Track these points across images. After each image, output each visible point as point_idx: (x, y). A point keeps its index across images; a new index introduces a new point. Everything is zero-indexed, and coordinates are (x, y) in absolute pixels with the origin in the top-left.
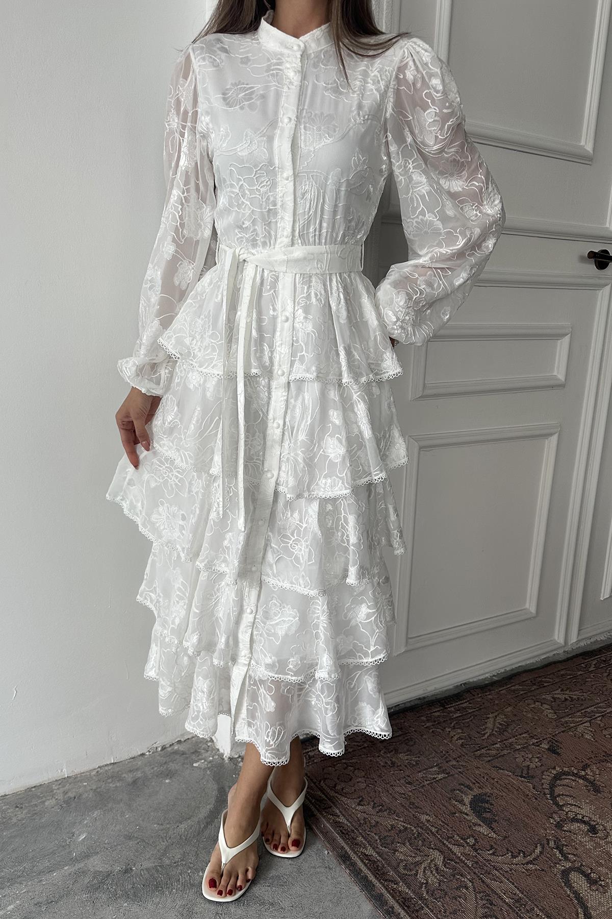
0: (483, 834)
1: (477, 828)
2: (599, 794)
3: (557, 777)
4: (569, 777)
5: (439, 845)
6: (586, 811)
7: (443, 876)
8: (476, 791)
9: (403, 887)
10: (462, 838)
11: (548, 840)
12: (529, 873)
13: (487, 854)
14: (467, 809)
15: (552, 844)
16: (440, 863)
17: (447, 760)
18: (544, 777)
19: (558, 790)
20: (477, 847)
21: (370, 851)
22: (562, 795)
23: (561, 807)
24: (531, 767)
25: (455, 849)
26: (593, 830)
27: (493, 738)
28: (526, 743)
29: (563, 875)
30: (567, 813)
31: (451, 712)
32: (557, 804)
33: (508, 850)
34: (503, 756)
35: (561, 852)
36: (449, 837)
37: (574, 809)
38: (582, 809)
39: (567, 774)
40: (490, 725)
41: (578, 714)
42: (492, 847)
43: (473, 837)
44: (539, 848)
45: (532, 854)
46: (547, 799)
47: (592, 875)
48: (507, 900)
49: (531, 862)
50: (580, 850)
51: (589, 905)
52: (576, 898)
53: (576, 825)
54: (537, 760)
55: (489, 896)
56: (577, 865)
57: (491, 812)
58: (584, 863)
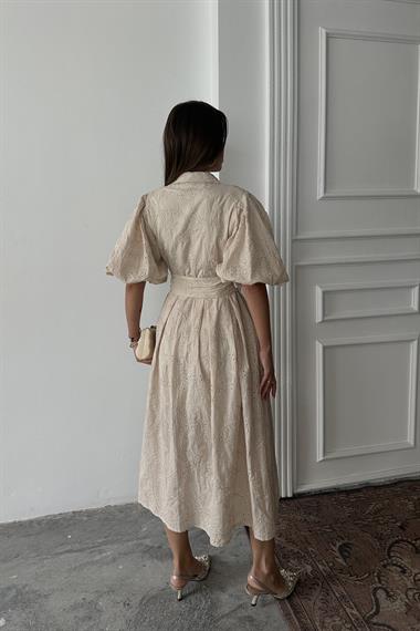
0: (339, 562)
1: (337, 559)
2: (417, 554)
4: (404, 543)
11: (374, 572)
12: (356, 585)
13: (337, 572)
14: (336, 549)
17: (337, 523)
18: (389, 540)
19: (393, 549)
22: (395, 551)
23: (390, 557)
24: (383, 534)
26: (404, 572)
27: (369, 515)
29: (374, 590)
30: (393, 561)
32: (389, 555)
34: (370, 526)
35: (379, 578)
36: (319, 561)
37: (398, 559)
38: (403, 560)
42: (341, 569)
44: (367, 575)
45: (361, 577)
46: (385, 552)
47: (391, 593)
48: (337, 595)
49: (359, 580)
50: (391, 579)
51: (381, 606)
52: (376, 601)
53: (395, 567)
54: (389, 531)
55: (328, 591)
56: (384, 586)
57: (349, 552)
58: (389, 586)
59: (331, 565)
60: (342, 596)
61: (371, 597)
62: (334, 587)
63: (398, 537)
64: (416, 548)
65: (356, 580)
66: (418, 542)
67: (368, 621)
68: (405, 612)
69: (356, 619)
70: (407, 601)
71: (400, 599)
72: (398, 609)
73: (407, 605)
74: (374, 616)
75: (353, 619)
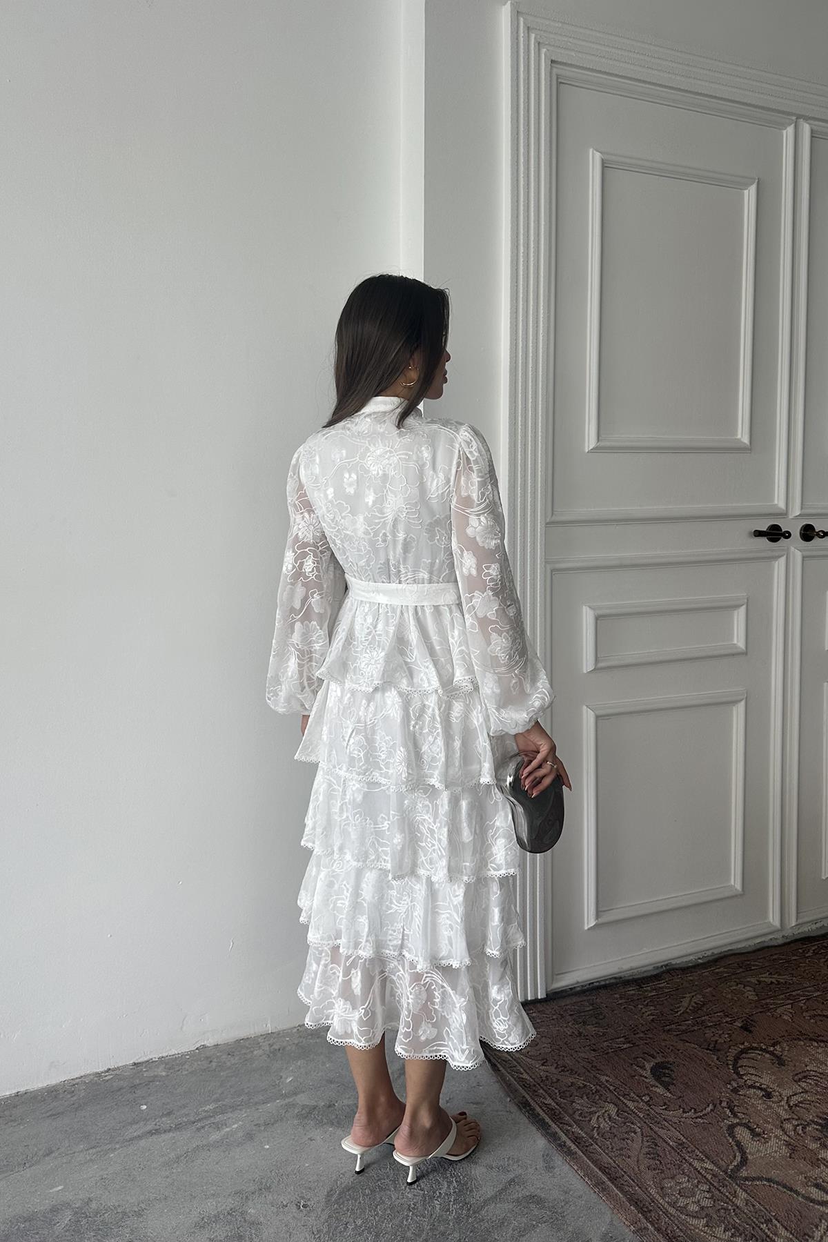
0: (659, 1093)
1: (653, 1089)
2: (783, 1067)
3: (742, 1052)
4: (756, 1052)
5: (615, 1100)
6: (766, 1080)
7: (615, 1123)
8: (659, 1060)
9: (576, 1129)
10: (638, 1096)
11: (721, 1102)
12: (697, 1125)
14: (648, 1073)
15: (724, 1104)
16: (613, 1110)
17: (636, 1032)
18: (730, 1050)
19: (740, 1063)
20: (651, 1103)
21: (549, 1101)
22: (745, 1066)
23: (741, 1076)
24: (719, 1042)
25: (630, 1104)
26: (768, 1096)
27: (686, 1015)
28: (720, 1021)
29: (729, 1128)
30: (746, 1081)
31: (646, 991)
32: (738, 1073)
33: (680, 1106)
36: (625, 1095)
37: (753, 1078)
38: (762, 1078)
39: (756, 1049)
40: (685, 1003)
41: (783, 996)
42: (665, 1104)
43: (648, 1095)
44: (711, 1107)
45: (702, 1111)
46: (729, 1069)
47: (757, 1129)
48: (671, 1144)
49: (700, 1117)
50: (751, 1110)
51: (748, 1151)
52: (737, 1146)
53: (752, 1091)
54: (727, 1036)
55: (655, 1139)
56: (744, 1121)
57: (670, 1076)
58: (751, 1121)
59: (646, 1098)
60: (681, 1145)
61: (728, 1141)
62: (661, 1132)
63: (743, 1044)
64: (778, 1058)
65: (696, 1118)
66: (778, 1048)
67: (733, 1176)
68: (788, 1155)
69: (713, 1175)
70: (787, 1139)
71: (776, 1136)
72: (776, 1152)
73: (788, 1144)
74: (741, 1168)
75: (709, 1177)
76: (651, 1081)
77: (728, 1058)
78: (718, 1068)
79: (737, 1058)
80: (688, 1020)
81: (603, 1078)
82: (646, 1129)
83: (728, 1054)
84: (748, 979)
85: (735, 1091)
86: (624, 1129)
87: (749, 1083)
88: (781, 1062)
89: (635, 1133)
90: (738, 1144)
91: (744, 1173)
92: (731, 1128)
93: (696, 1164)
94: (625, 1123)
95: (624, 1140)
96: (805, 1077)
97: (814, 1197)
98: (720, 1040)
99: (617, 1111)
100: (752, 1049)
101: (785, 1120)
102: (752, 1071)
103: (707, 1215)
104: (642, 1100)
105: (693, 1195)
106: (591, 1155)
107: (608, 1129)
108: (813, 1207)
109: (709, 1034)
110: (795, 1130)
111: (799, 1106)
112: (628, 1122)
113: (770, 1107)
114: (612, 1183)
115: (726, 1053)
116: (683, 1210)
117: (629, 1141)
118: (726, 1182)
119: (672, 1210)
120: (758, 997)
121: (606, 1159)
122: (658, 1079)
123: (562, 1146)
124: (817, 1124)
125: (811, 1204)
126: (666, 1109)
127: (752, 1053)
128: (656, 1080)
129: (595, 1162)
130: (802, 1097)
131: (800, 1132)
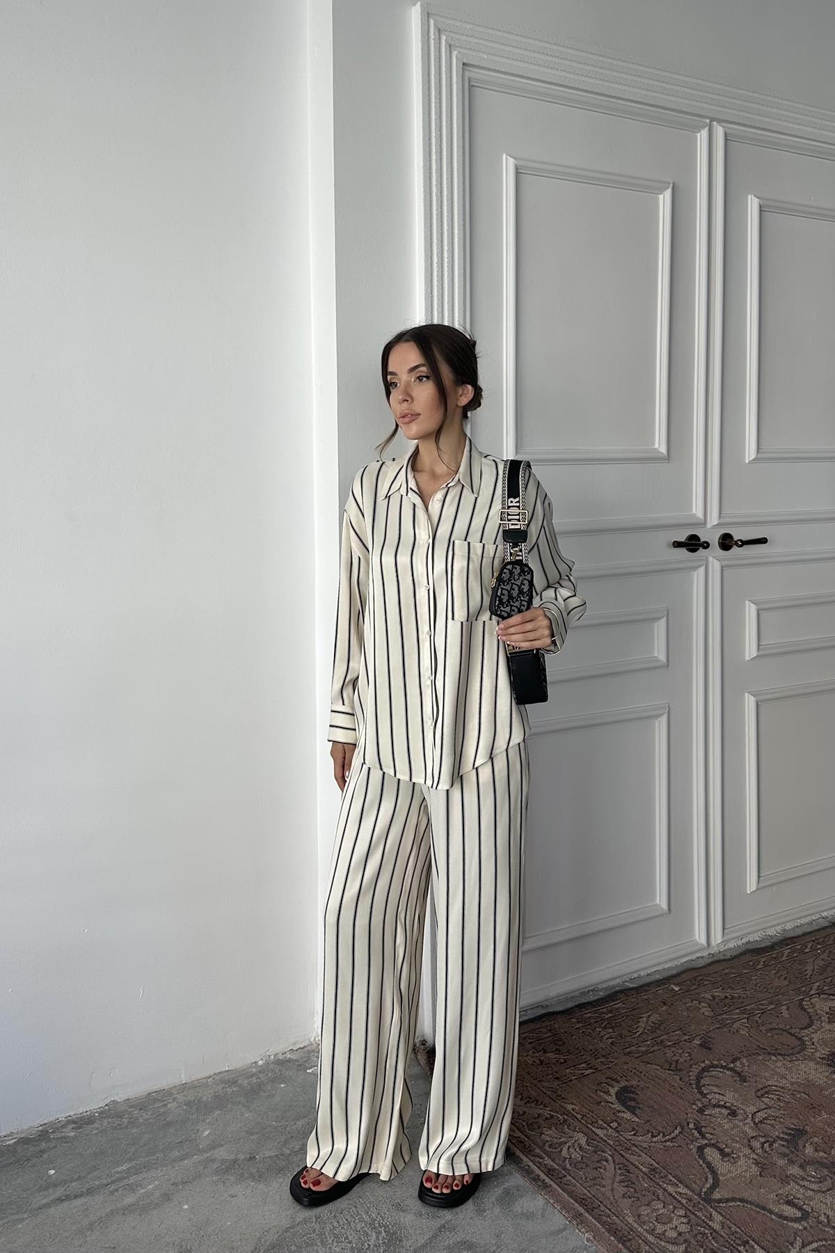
1: (620, 1114)
3: (703, 1070)
5: (583, 1128)
6: (730, 1097)
7: (586, 1152)
8: (623, 1084)
9: (548, 1161)
10: (605, 1123)
13: (629, 1135)
14: (613, 1099)
15: (691, 1126)
16: (583, 1141)
17: (596, 1057)
18: (692, 1069)
19: (703, 1082)
20: (619, 1129)
22: (708, 1085)
23: (704, 1095)
24: (679, 1061)
25: (599, 1132)
26: (733, 1113)
28: (678, 1040)
29: (699, 1150)
30: (710, 1100)
31: (603, 1013)
32: (701, 1093)
33: (648, 1131)
34: (653, 1052)
35: (700, 1132)
39: (717, 1066)
40: (642, 1024)
41: (737, 1011)
42: (634, 1129)
43: (616, 1121)
44: (679, 1129)
45: (670, 1134)
46: (693, 1088)
47: (726, 1149)
48: (644, 1170)
49: (668, 1140)
50: (718, 1130)
51: (719, 1173)
52: (707, 1167)
53: (717, 1110)
54: (687, 1055)
55: (627, 1166)
56: (712, 1142)
57: (634, 1100)
58: (719, 1141)
59: (615, 1125)
60: (653, 1170)
61: (698, 1162)
62: (633, 1159)
63: (704, 1061)
64: (739, 1074)
65: (665, 1141)
66: (738, 1064)
67: (708, 1199)
68: (758, 1173)
69: (687, 1199)
70: (756, 1157)
71: (745, 1155)
72: (746, 1171)
73: (757, 1163)
74: (714, 1190)
75: (684, 1201)
76: (618, 1106)
77: (691, 1078)
78: (681, 1089)
79: (699, 1078)
80: (646, 1041)
81: (570, 1107)
82: (617, 1157)
83: (690, 1074)
84: (702, 995)
85: (701, 1111)
86: (596, 1158)
87: (714, 1102)
88: (743, 1079)
89: (607, 1161)
90: (709, 1165)
91: (717, 1195)
92: (701, 1149)
93: (670, 1189)
94: (596, 1152)
95: (596, 1169)
96: (766, 1093)
97: (787, 1215)
98: (681, 1060)
99: (587, 1140)
100: (713, 1067)
101: (752, 1138)
102: (716, 1090)
103: (685, 1241)
104: (611, 1127)
105: (671, 1221)
106: (566, 1186)
107: (580, 1159)
108: (786, 1224)
109: (669, 1054)
110: (762, 1148)
111: (764, 1123)
112: (598, 1150)
113: (736, 1126)
114: (590, 1214)
115: (688, 1073)
116: (661, 1236)
117: (602, 1170)
118: (701, 1206)
119: (650, 1238)
120: (714, 1013)
121: (582, 1190)
122: (624, 1103)
123: (536, 1179)
124: (782, 1139)
125: (785, 1222)
126: (634, 1135)
127: (713, 1071)
128: (623, 1105)
129: (570, 1194)
130: (766, 1113)
131: (768, 1149)
